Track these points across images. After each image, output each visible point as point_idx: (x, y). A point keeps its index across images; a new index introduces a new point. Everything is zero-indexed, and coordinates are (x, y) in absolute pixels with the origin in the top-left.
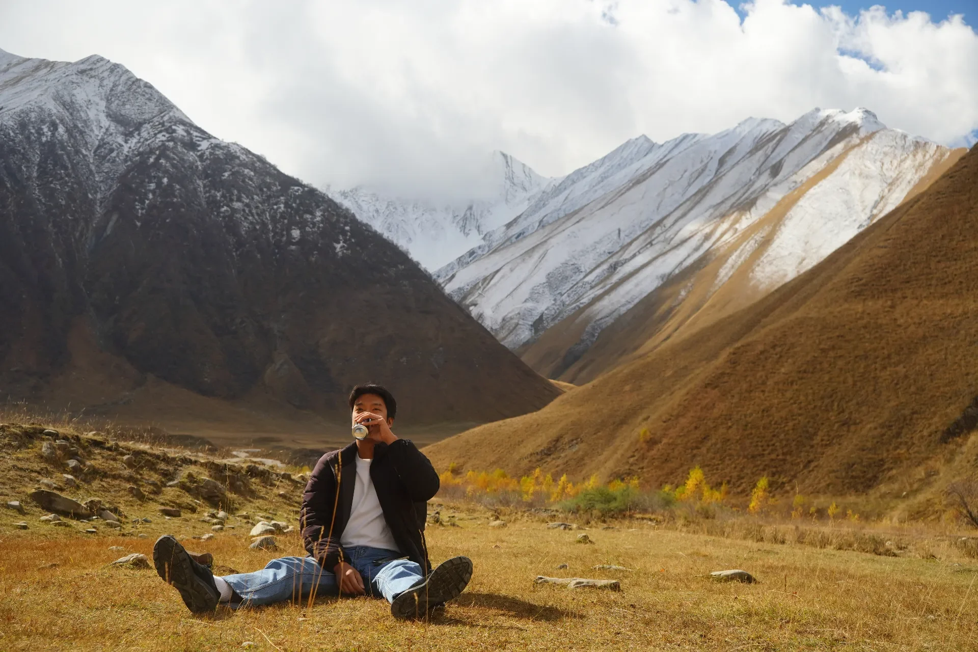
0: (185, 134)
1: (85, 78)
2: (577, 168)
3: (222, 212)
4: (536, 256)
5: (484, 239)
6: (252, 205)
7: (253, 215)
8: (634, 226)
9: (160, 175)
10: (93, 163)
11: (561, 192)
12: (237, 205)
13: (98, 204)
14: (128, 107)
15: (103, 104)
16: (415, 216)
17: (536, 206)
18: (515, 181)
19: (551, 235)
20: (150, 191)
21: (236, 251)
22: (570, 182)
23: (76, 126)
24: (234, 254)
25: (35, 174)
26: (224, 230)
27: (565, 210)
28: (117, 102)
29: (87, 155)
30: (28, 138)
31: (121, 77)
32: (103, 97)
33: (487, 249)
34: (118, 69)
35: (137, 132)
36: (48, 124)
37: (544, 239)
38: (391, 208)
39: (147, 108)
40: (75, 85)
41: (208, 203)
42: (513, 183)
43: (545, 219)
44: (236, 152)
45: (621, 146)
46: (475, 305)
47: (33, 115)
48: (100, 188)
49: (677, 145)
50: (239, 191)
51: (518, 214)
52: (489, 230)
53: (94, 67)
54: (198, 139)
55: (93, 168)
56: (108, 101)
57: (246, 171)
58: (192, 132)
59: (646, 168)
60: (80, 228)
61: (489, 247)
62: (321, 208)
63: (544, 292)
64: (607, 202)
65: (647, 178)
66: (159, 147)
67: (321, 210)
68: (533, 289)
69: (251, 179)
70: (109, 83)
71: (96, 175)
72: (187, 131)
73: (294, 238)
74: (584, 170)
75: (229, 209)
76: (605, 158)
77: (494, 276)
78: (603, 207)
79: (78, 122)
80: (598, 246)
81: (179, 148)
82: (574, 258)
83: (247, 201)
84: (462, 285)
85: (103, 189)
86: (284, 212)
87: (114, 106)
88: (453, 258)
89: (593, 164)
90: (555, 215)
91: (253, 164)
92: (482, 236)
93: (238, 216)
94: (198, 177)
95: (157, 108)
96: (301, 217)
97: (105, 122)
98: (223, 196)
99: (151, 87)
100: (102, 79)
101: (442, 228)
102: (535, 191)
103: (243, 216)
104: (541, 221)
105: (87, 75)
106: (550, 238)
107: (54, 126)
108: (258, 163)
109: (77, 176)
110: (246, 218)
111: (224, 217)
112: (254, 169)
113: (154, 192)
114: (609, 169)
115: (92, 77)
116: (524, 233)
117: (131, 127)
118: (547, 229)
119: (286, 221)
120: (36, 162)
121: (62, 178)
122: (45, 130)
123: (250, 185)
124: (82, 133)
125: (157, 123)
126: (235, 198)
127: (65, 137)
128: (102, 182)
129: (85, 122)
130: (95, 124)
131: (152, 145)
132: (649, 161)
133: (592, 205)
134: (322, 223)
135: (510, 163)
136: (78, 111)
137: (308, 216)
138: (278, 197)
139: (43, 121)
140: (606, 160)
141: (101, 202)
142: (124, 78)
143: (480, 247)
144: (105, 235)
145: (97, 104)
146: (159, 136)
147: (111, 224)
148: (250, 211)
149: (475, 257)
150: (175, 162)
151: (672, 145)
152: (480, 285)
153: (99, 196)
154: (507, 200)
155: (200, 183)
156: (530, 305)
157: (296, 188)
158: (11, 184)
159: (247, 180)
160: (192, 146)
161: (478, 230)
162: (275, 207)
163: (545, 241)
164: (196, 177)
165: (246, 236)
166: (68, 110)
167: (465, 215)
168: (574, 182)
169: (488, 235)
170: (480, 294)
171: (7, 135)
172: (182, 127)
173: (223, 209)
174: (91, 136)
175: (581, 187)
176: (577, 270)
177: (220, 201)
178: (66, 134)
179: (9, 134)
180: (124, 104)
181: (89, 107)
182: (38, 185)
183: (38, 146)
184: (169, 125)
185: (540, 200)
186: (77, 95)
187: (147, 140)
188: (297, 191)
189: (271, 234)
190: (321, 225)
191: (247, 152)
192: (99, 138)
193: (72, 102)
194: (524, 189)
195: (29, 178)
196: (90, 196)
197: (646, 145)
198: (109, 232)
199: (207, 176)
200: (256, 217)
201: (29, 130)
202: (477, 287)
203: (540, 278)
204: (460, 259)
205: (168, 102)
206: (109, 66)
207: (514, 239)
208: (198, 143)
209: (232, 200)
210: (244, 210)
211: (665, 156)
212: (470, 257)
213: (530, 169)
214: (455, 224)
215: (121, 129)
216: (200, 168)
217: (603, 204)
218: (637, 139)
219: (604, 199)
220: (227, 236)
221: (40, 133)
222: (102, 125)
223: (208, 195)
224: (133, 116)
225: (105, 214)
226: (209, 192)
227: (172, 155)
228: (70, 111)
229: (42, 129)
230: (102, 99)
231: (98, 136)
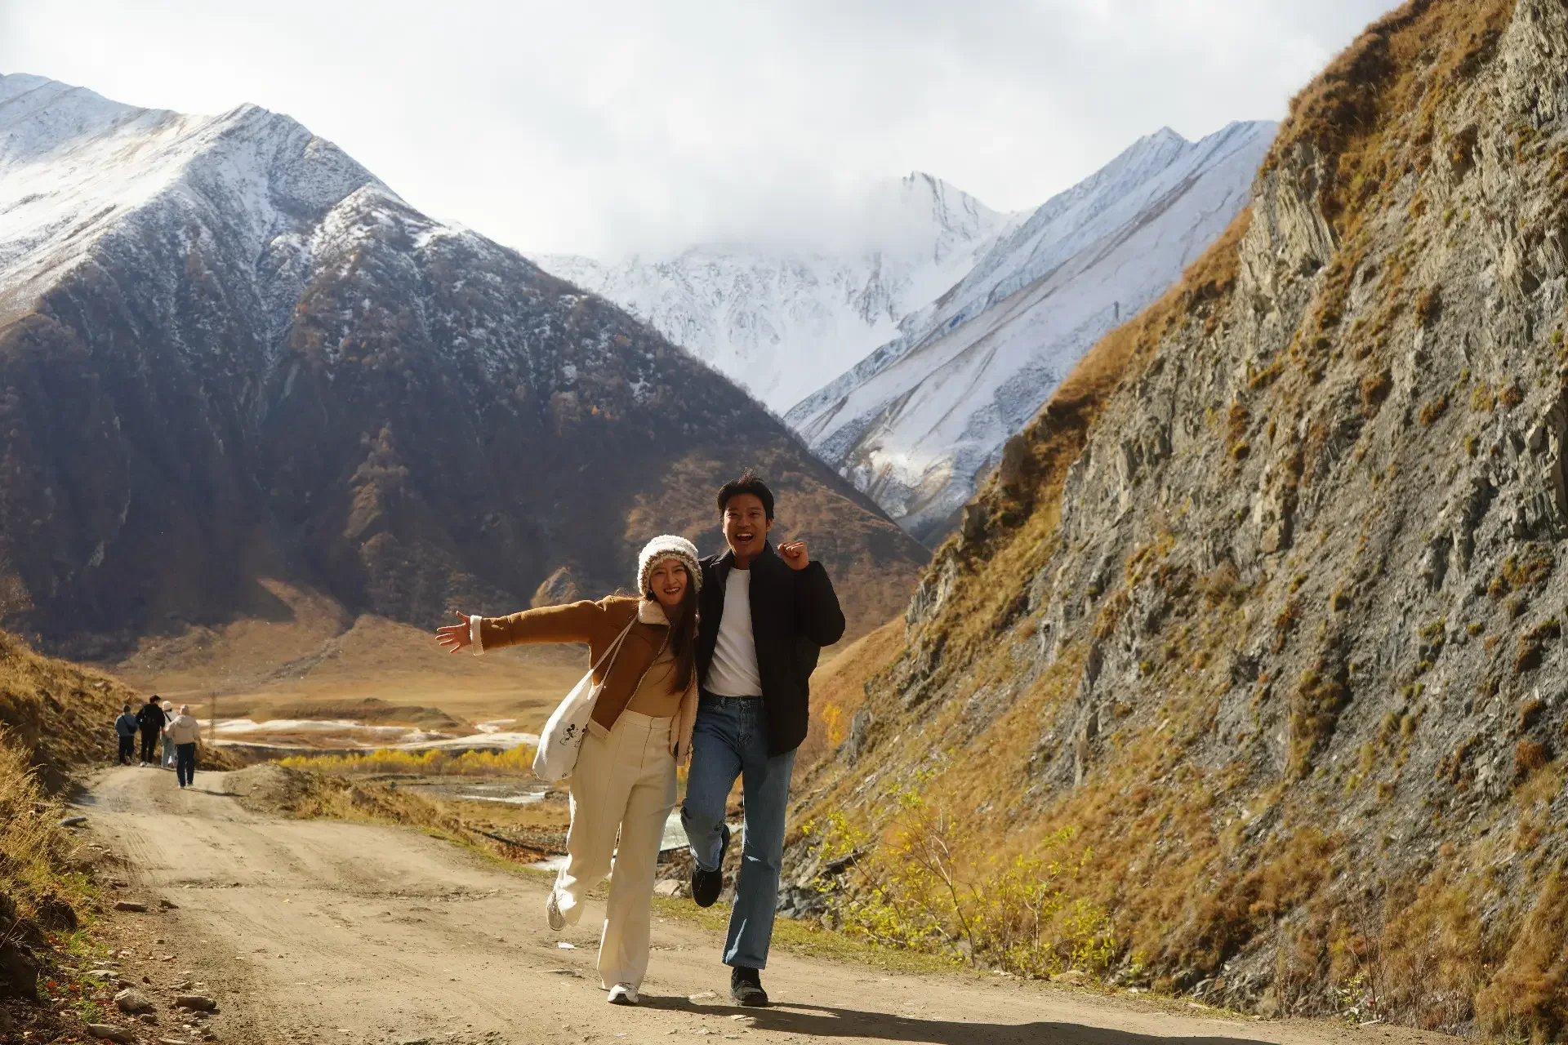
0: (392, 223)
1: (234, 143)
2: (1054, 194)
3: (456, 347)
4: (978, 359)
5: (900, 327)
6: (502, 330)
7: (503, 348)
8: (1142, 297)
9: (359, 294)
10: (256, 283)
11: (1027, 239)
12: (478, 333)
13: (269, 349)
14: (302, 184)
15: (265, 182)
16: (783, 297)
17: (986, 264)
18: (950, 222)
19: (1003, 321)
20: (345, 322)
21: (480, 408)
22: (1042, 220)
23: (226, 226)
24: (478, 412)
25: (173, 310)
26: (461, 375)
27: (1031, 272)
28: (285, 177)
29: (246, 271)
30: (158, 254)
31: (287, 136)
32: (264, 171)
33: (904, 346)
34: (283, 124)
35: (319, 226)
36: (184, 228)
37: (993, 328)
38: (742, 286)
39: (331, 183)
40: (220, 157)
41: (434, 333)
42: (947, 227)
43: (999, 289)
44: (471, 246)
45: (1127, 151)
46: (879, 449)
47: (162, 215)
48: (270, 322)
49: (1220, 144)
50: (480, 310)
51: (958, 281)
52: (909, 311)
53: (246, 123)
54: (411, 229)
55: (256, 289)
56: (272, 177)
57: (489, 276)
58: (402, 219)
59: (1169, 187)
60: (245, 390)
61: (908, 342)
62: (608, 326)
63: (991, 420)
64: (1097, 257)
65: (1163, 210)
66: (354, 248)
67: (608, 331)
68: (973, 417)
69: (497, 289)
70: (269, 148)
71: (262, 302)
72: (395, 219)
73: (568, 380)
74: (1066, 196)
75: (465, 341)
76: (1101, 172)
77: (909, 397)
78: (1089, 267)
79: (228, 217)
80: (1081, 335)
81: (385, 249)
82: (1040, 357)
83: (493, 325)
84: (858, 416)
85: (274, 323)
86: (550, 338)
87: (280, 184)
88: (848, 366)
89: (1081, 186)
90: (1016, 281)
91: (499, 264)
92: (897, 323)
93: (481, 350)
94: (416, 292)
95: (347, 183)
96: (578, 343)
97: (270, 214)
98: (455, 320)
99: (335, 150)
100: (260, 142)
101: (831, 315)
102: (985, 238)
103: (488, 350)
104: (992, 293)
105: (236, 137)
106: (1000, 327)
107: (195, 231)
108: (508, 261)
109: (234, 306)
110: (492, 353)
111: (459, 355)
112: (502, 274)
113: (350, 324)
114: (1106, 195)
115: (243, 140)
116: (964, 315)
117: (310, 218)
118: (999, 309)
119: (554, 352)
120: (173, 291)
121: (213, 313)
122: (182, 237)
123: (496, 299)
124: (236, 235)
125: (348, 209)
126: (474, 322)
127: (213, 246)
128: (271, 311)
129: (239, 216)
130: (255, 217)
131: (344, 248)
132: (1172, 176)
133: (1072, 263)
134: (610, 351)
135: (939, 193)
136: (228, 199)
137: (588, 342)
138: (541, 314)
139: (177, 224)
140: (1104, 176)
141: (273, 345)
142: (293, 136)
143: (892, 344)
144: (282, 397)
145: (255, 184)
146: (353, 229)
147: (291, 379)
148: (498, 341)
149: (885, 361)
150: (380, 271)
151: (1211, 144)
152: (887, 414)
153: (269, 335)
154: (937, 257)
155: (419, 301)
156: (967, 443)
157: (569, 297)
158: (140, 331)
159: (491, 292)
160: (404, 242)
161: (891, 313)
162: (537, 331)
163: (993, 333)
164: (412, 293)
165: (494, 382)
166: (212, 199)
167: (868, 288)
168: (1049, 219)
169: (907, 321)
170: (887, 430)
171: (128, 251)
172: (386, 212)
173: (457, 342)
174: (250, 239)
175: (1061, 227)
176: (1045, 379)
177: (452, 329)
178: (213, 242)
179: (130, 249)
180: (296, 181)
181: (244, 190)
182: (179, 327)
183: (173, 265)
184: (367, 210)
185: (994, 253)
186: (224, 174)
187: (334, 237)
188: (569, 302)
189: (533, 376)
190: (609, 355)
191: (490, 244)
192: (262, 240)
193: (217, 185)
194: (967, 236)
195: (164, 318)
196: (256, 337)
197: (1171, 145)
198: (288, 392)
199: (429, 291)
200: (509, 350)
201: (158, 239)
202: (882, 418)
203: (984, 396)
204: (859, 366)
205: (364, 170)
206: (268, 119)
207: (946, 328)
208: (414, 236)
209: (469, 326)
210: (489, 341)
211: (1200, 166)
212: (877, 360)
213: (974, 200)
214: (851, 306)
215: (295, 222)
216: (418, 277)
217: (1090, 260)
218: (1154, 136)
219: (1092, 252)
220: (465, 384)
221: (174, 242)
222: (266, 219)
223: (432, 320)
224: (311, 199)
225: (280, 366)
226: (433, 315)
227: (373, 261)
228: (216, 200)
229: (177, 237)
230: (261, 176)
231: (260, 237)
